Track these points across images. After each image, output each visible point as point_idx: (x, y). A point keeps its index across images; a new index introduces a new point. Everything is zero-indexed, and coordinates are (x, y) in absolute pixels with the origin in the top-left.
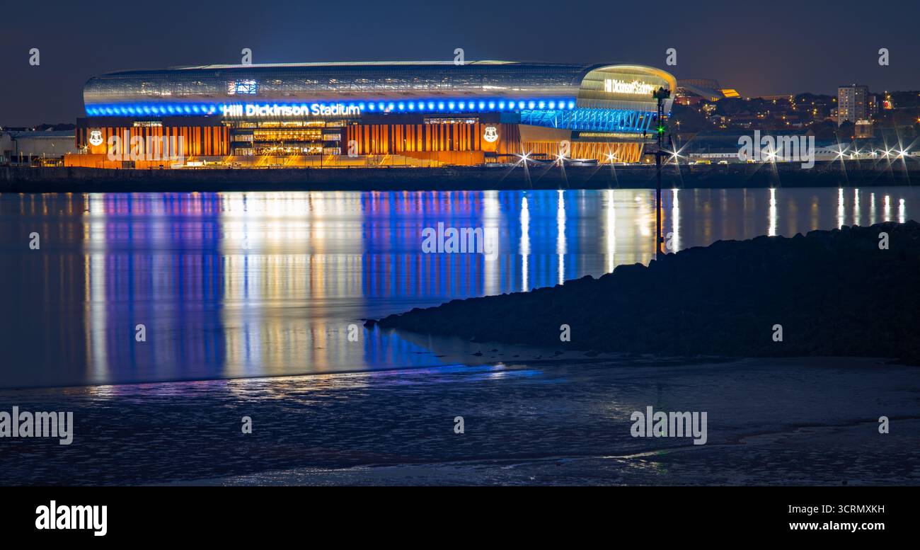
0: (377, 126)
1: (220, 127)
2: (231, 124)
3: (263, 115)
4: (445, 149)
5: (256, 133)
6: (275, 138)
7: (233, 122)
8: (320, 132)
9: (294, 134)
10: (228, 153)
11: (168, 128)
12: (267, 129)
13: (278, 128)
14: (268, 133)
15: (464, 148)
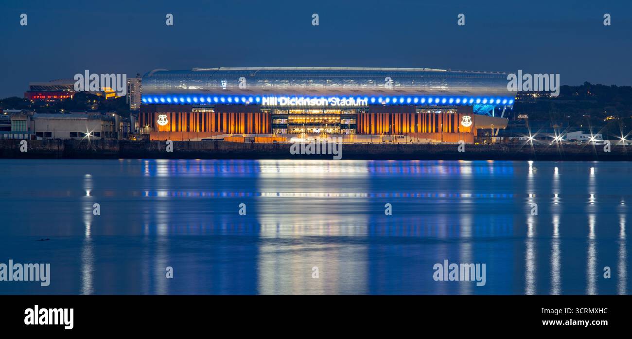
0: (381, 114)
1: (260, 113)
2: (268, 111)
4: (432, 131)
5: (290, 118)
6: (304, 121)
7: (270, 109)
8: (338, 118)
9: (319, 119)
10: (267, 132)
11: (219, 114)
12: (297, 115)
13: (306, 115)
14: (298, 118)
15: (447, 131)
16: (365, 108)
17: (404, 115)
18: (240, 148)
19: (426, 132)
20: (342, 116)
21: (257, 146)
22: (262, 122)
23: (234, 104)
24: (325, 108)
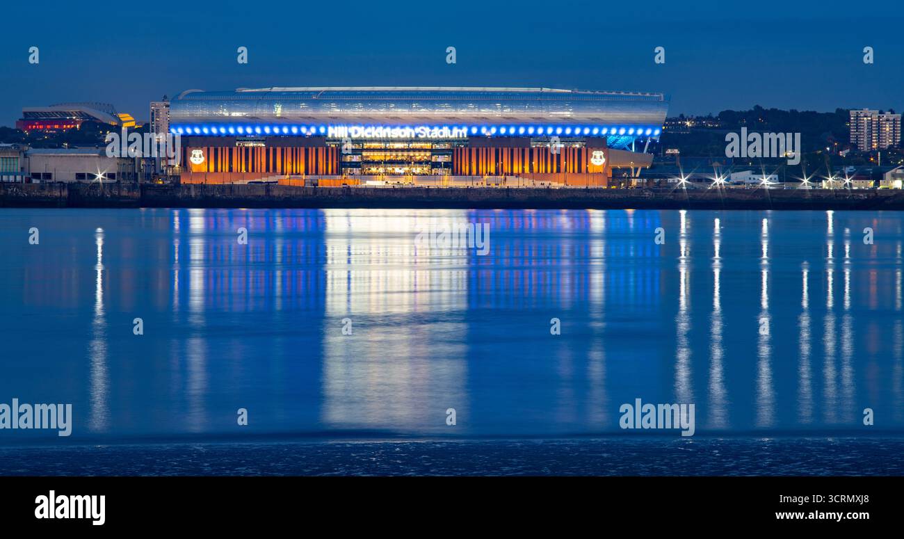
0: (484, 149)
1: (325, 148)
2: (336, 144)
3: (368, 136)
4: (552, 171)
5: (364, 154)
6: (383, 159)
7: (338, 143)
8: (428, 154)
9: (402, 156)
10: (335, 172)
11: (271, 149)
12: (374, 150)
13: (386, 150)
14: (376, 154)
15: (571, 171)
16: (464, 141)
17: (515, 150)
18: (298, 193)
19: (544, 172)
20: (434, 152)
21: (322, 191)
22: (327, 160)
23: (291, 135)
24: (411, 141)
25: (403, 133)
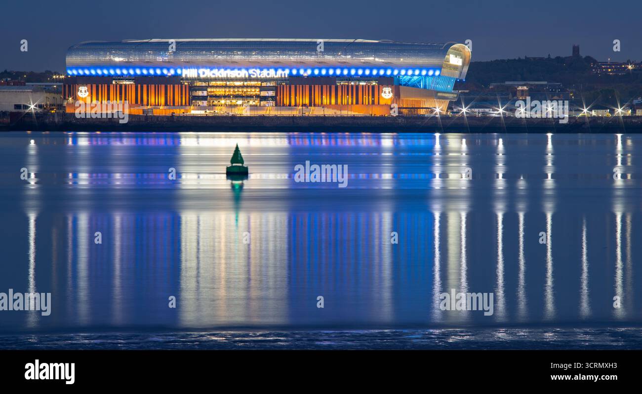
0: (301, 86)
1: (180, 85)
2: (188, 83)
3: (213, 76)
4: (352, 103)
5: (209, 90)
6: (223, 93)
7: (190, 81)
8: (258, 90)
9: (238, 91)
11: (139, 86)
12: (217, 87)
13: (226, 86)
14: (218, 90)
15: (367, 103)
16: (286, 80)
17: (324, 87)
19: (346, 104)
20: (262, 88)
21: (152, 118)
22: (182, 94)
23: (156, 75)
24: (245, 80)
25: (239, 74)
